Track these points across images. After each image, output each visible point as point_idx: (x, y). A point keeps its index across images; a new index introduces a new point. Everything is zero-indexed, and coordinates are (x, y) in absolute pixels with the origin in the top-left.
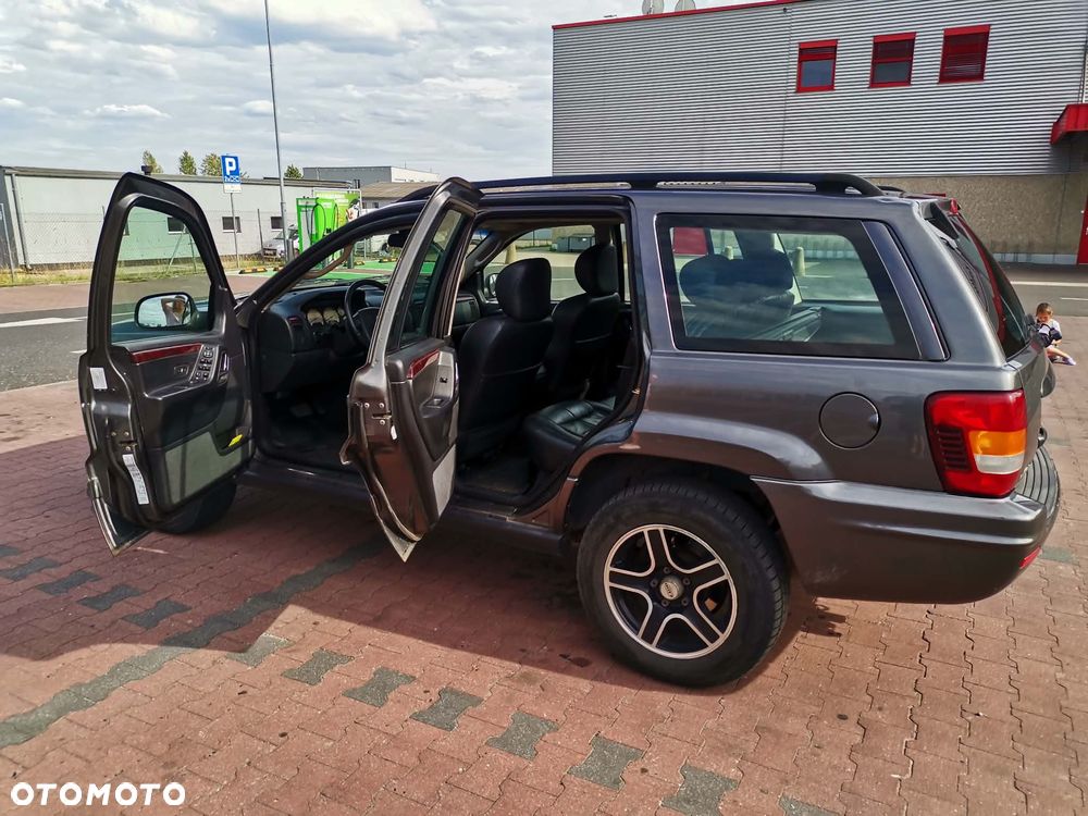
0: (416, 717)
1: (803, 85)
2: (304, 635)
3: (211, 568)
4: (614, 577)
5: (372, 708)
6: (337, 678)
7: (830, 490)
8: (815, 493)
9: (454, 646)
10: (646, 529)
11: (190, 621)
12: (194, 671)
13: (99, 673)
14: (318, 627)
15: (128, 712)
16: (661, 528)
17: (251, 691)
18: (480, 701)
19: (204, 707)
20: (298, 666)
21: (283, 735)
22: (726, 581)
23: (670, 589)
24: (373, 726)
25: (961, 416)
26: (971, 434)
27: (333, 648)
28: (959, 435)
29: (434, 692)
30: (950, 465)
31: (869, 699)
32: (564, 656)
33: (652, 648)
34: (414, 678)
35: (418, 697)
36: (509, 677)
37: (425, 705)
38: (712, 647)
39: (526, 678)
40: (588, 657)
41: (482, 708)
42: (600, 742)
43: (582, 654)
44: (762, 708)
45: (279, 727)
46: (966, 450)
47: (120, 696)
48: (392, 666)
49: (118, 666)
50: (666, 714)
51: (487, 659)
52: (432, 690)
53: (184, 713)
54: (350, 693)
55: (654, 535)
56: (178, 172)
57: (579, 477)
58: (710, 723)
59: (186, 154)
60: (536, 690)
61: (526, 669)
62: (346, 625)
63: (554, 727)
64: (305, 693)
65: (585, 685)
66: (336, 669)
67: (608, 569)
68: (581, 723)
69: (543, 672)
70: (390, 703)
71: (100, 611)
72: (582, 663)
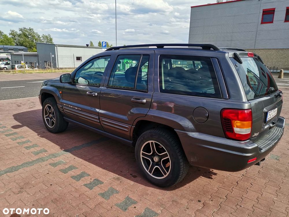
0: (85, 185)
1: (263, 22)
2: (70, 161)
3: (58, 142)
4: (143, 154)
5: (76, 181)
6: (72, 173)
7: (195, 135)
8: (190, 135)
9: (104, 168)
10: (150, 142)
11: (46, 155)
12: (40, 167)
13: (19, 164)
14: (75, 160)
15: (20, 175)
16: (154, 142)
17: (50, 173)
18: (103, 183)
19: (38, 175)
20: (64, 168)
21: (51, 185)
22: (169, 158)
23: (156, 159)
24: (73, 186)
25: (231, 116)
26: (233, 121)
27: (75, 165)
28: (229, 121)
29: (93, 179)
30: (227, 130)
31: (210, 197)
32: (131, 174)
33: (151, 175)
34: (90, 175)
35: (88, 180)
36: (114, 178)
37: (89, 182)
38: (165, 176)
39: (118, 179)
40: (137, 176)
41: (102, 185)
42: (128, 198)
43: (136, 174)
44: (177, 195)
45: (51, 183)
46: (231, 126)
47: (21, 170)
48: (86, 171)
49: (24, 163)
50: (149, 193)
51: (110, 173)
52: (92, 179)
53: (32, 176)
54: (72, 177)
55: (152, 143)
56: (98, 46)
57: (135, 126)
58: (160, 197)
59: (100, 42)
60: (119, 182)
61: (119, 176)
62: (81, 160)
63: (117, 192)
64: (62, 175)
65: (132, 183)
66: (72, 170)
67: (142, 152)
68: (125, 193)
69: (123, 178)
70: (81, 181)
71: (27, 150)
72: (135, 177)
